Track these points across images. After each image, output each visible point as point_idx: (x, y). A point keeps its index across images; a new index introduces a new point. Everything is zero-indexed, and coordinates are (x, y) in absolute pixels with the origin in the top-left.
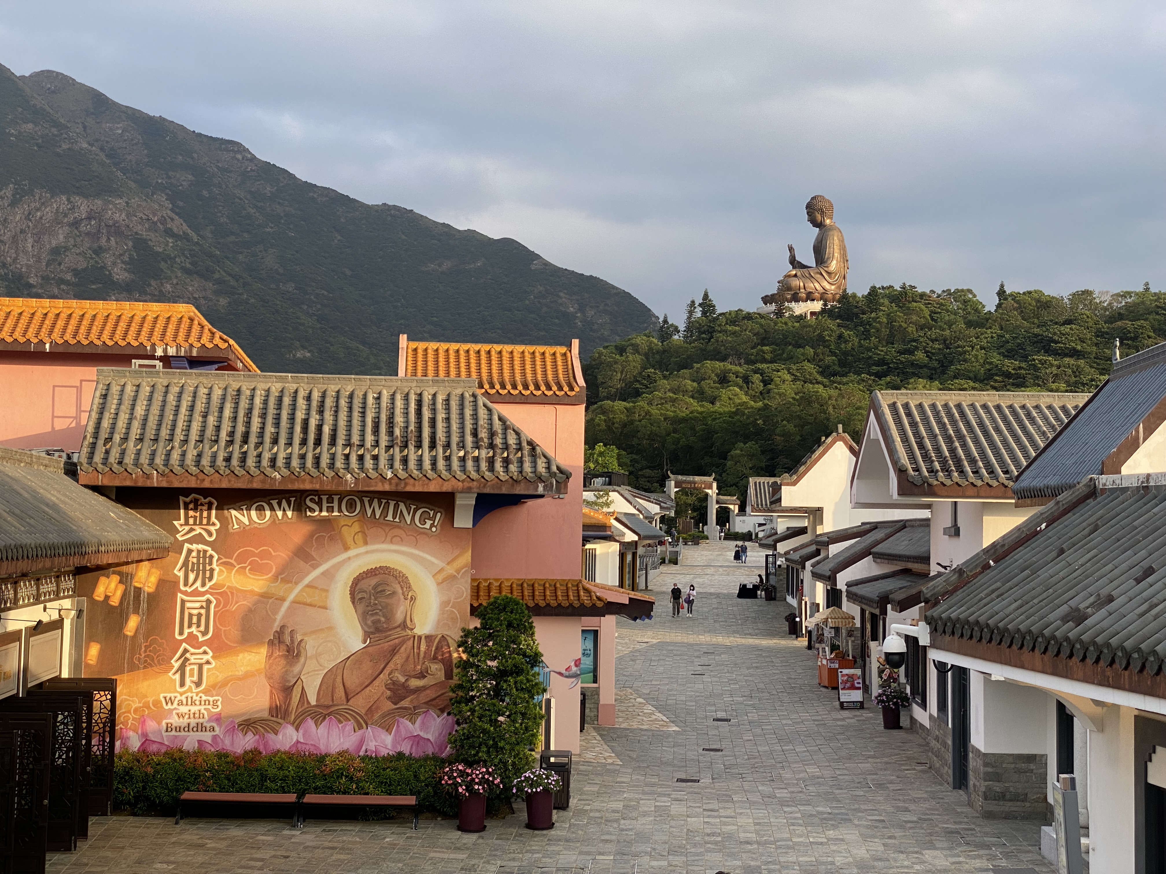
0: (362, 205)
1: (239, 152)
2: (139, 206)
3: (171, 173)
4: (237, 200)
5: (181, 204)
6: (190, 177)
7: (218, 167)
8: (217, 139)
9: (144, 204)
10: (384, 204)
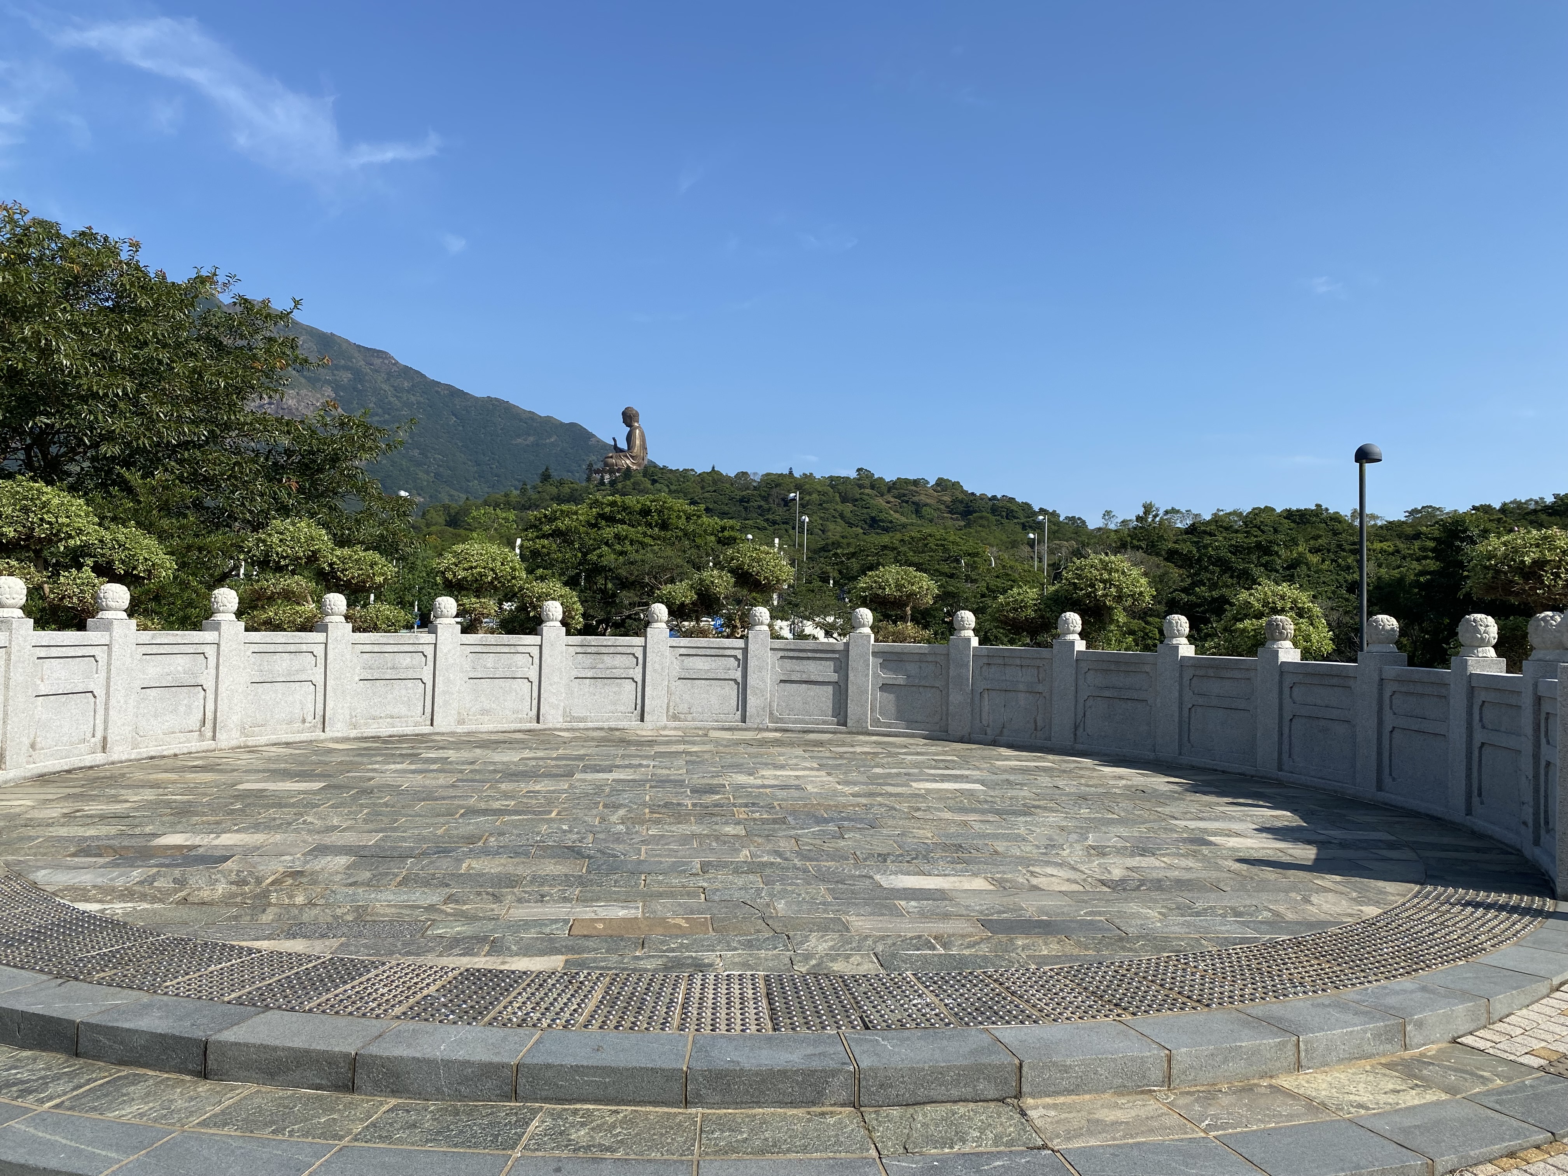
0: (472, 397)
1: (386, 358)
2: (306, 395)
3: (335, 372)
4: (382, 392)
5: (342, 394)
6: (350, 375)
7: (370, 369)
8: (371, 349)
9: (310, 394)
10: (489, 397)
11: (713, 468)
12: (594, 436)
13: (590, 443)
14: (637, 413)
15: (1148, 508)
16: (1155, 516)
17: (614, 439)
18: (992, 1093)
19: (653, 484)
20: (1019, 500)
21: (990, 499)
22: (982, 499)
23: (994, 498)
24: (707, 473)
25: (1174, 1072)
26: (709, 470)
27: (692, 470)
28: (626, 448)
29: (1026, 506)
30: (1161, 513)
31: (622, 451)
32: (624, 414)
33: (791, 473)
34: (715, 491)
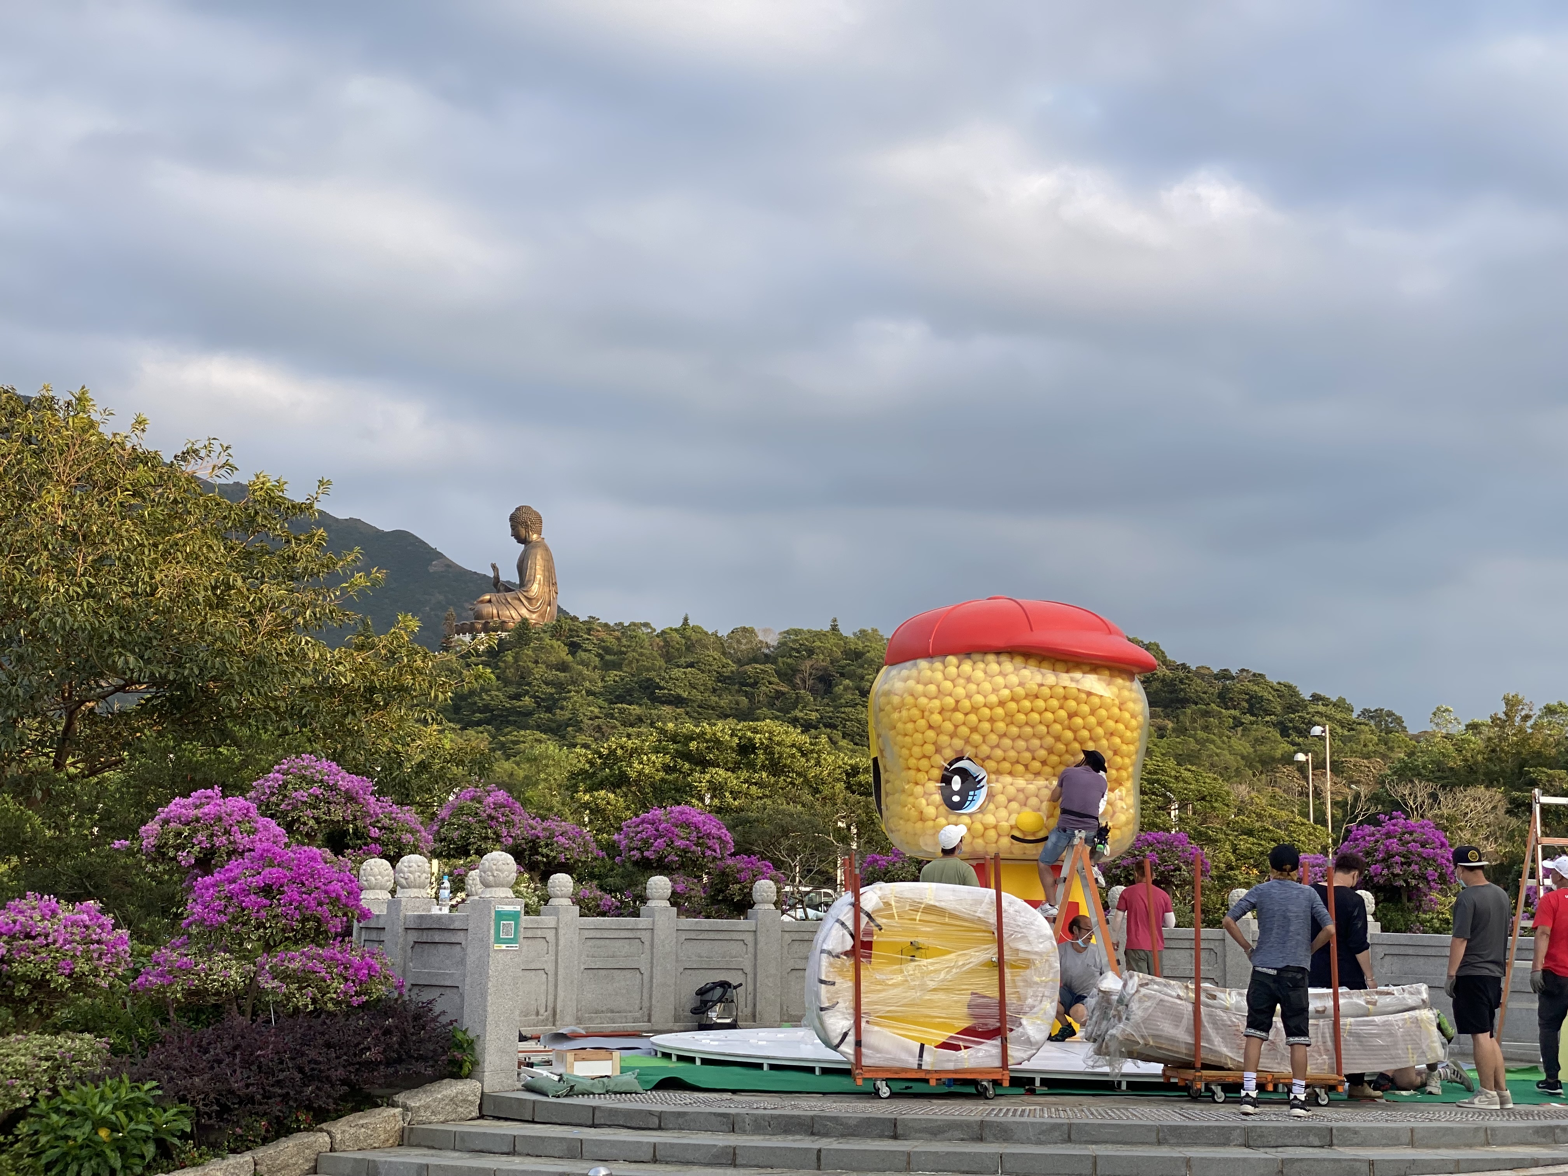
11: (686, 619)
12: (440, 555)
13: (432, 569)
14: (539, 519)
15: (1512, 704)
16: (1527, 717)
17: (494, 567)
18: (1317, 1143)
19: (573, 653)
20: (1273, 679)
21: (1217, 677)
22: (1202, 677)
23: (1225, 675)
24: (676, 630)
25: (1415, 1138)
26: (678, 624)
27: (646, 625)
28: (518, 582)
29: (1287, 691)
30: (1536, 712)
31: (508, 588)
32: (513, 519)
33: (834, 628)
34: (691, 665)
